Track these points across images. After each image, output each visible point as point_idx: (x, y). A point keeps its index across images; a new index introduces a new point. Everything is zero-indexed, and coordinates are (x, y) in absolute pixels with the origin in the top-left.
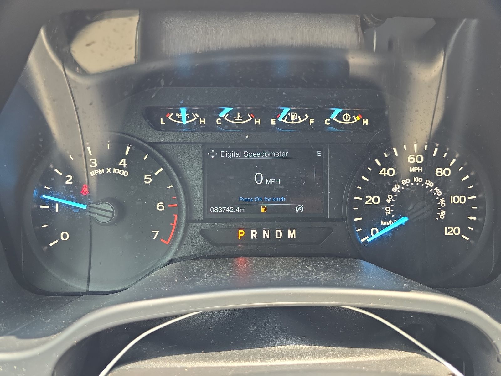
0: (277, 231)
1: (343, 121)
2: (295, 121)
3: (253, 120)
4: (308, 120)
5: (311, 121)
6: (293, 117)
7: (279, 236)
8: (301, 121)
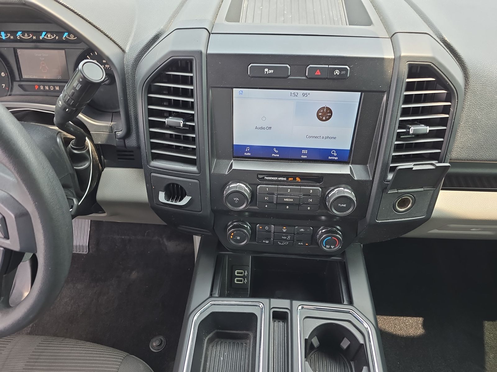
0: (51, 87)
1: (70, 37)
2: (50, 37)
3: (32, 37)
4: (56, 37)
5: (57, 38)
6: (49, 36)
7: (52, 88)
8: (52, 38)
